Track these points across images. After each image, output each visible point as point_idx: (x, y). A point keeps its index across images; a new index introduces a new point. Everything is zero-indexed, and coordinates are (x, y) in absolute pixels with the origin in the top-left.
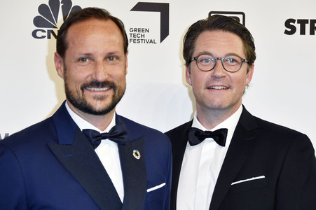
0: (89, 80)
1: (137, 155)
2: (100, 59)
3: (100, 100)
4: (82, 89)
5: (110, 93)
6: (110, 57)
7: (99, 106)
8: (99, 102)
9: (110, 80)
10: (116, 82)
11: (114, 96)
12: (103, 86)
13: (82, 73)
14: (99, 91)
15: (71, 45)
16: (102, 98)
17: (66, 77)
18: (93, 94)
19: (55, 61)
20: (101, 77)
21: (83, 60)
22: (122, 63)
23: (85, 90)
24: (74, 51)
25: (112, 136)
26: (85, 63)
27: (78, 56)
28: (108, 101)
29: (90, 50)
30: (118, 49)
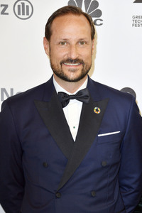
0: (66, 57)
1: (97, 110)
2: (73, 43)
3: (72, 71)
4: (61, 64)
5: (80, 67)
6: (82, 42)
7: (72, 76)
8: (72, 73)
9: (80, 58)
10: (84, 60)
11: (83, 70)
12: (75, 63)
13: (62, 53)
14: (72, 66)
15: (54, 33)
17: (51, 55)
18: (68, 68)
19: (44, 43)
20: (74, 57)
21: (63, 43)
22: (89, 47)
23: (63, 65)
24: (56, 37)
25: (79, 96)
26: (63, 46)
27: (59, 41)
28: (79, 73)
29: (67, 37)
30: (87, 36)
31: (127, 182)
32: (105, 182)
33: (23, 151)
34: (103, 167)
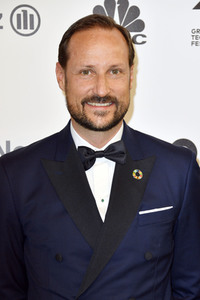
0: (90, 94)
1: (138, 175)
2: (102, 72)
3: (99, 115)
4: (83, 103)
5: (112, 109)
6: (114, 70)
7: (99, 122)
8: (100, 118)
9: (112, 94)
10: (118, 97)
11: (115, 113)
12: (104, 102)
13: (84, 87)
14: (100, 107)
15: (72, 56)
16: (103, 115)
17: (67, 90)
18: (94, 110)
19: (57, 72)
20: (102, 93)
21: (86, 72)
22: (126, 77)
23: (86, 105)
24: (77, 62)
25: (109, 153)
26: (86, 76)
27: (79, 68)
28: (110, 118)
29: (92, 62)
30: (122, 62)
31: (183, 284)
32: (150, 284)
33: (25, 237)
34: (147, 262)
